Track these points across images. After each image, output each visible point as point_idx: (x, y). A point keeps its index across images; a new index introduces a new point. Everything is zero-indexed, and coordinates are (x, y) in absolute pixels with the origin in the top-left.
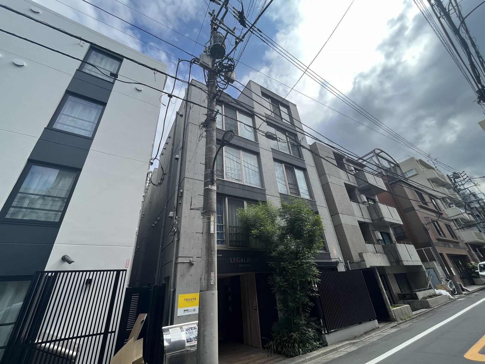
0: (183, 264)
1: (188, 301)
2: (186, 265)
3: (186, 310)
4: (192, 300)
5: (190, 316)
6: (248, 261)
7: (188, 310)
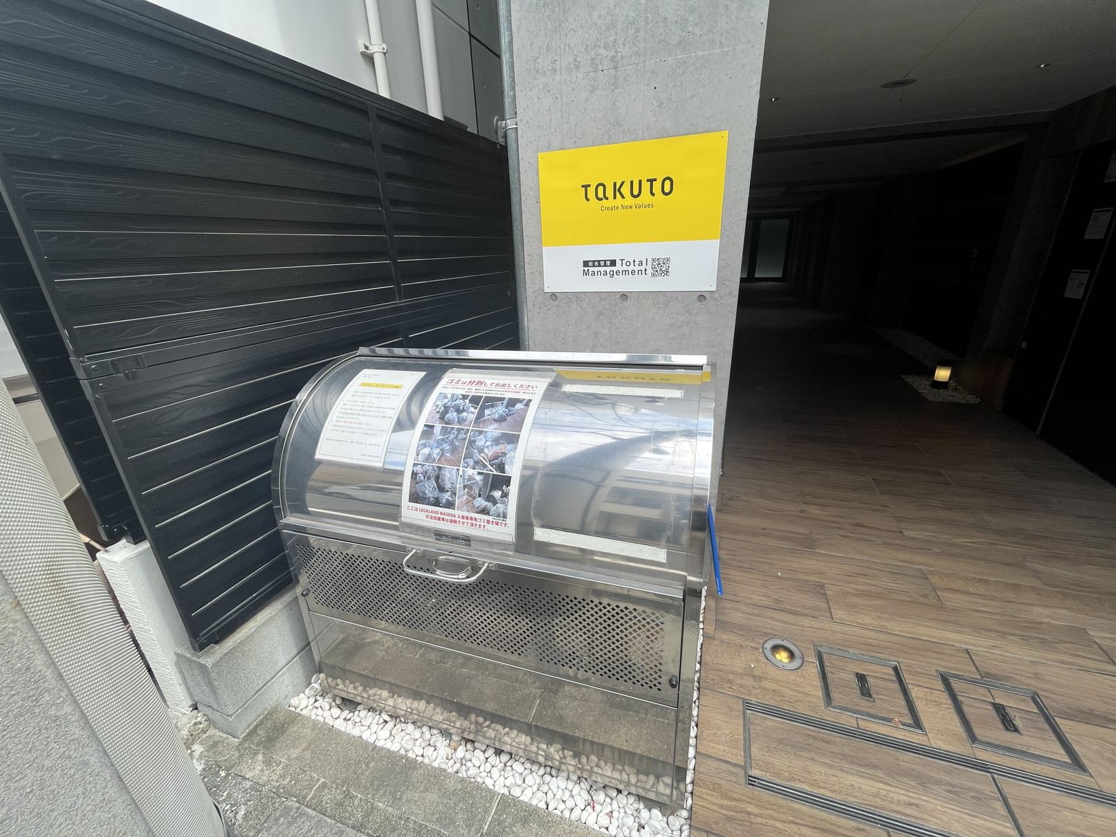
1: (610, 202)
4: (645, 199)
5: (626, 304)
7: (613, 263)
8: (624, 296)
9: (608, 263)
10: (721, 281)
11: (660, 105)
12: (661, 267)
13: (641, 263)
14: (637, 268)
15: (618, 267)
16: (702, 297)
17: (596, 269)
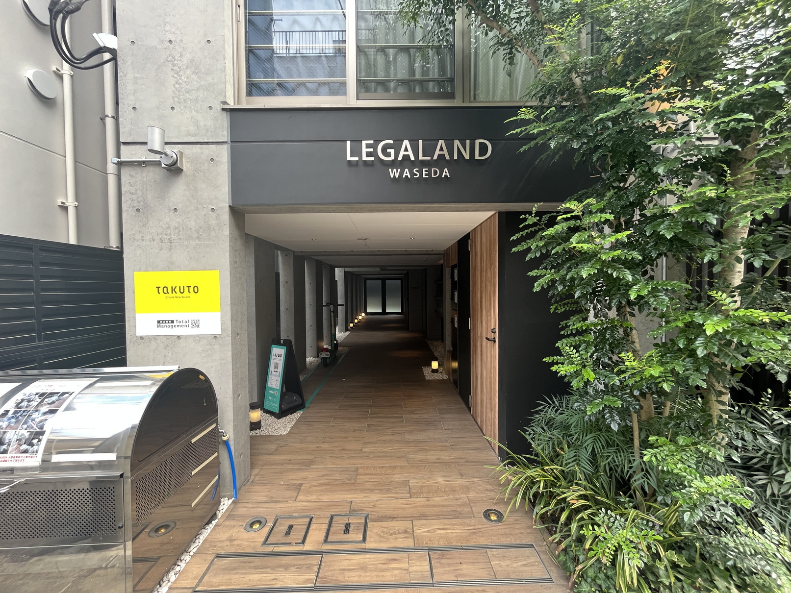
0: (139, 170)
1: (170, 295)
2: (151, 174)
3: (165, 322)
4: (186, 293)
5: (180, 341)
6: (437, 152)
7: (173, 322)
8: (179, 337)
9: (170, 322)
10: (223, 330)
11: (191, 258)
12: (196, 324)
13: (186, 322)
14: (184, 324)
15: (175, 323)
16: (215, 337)
17: (164, 325)
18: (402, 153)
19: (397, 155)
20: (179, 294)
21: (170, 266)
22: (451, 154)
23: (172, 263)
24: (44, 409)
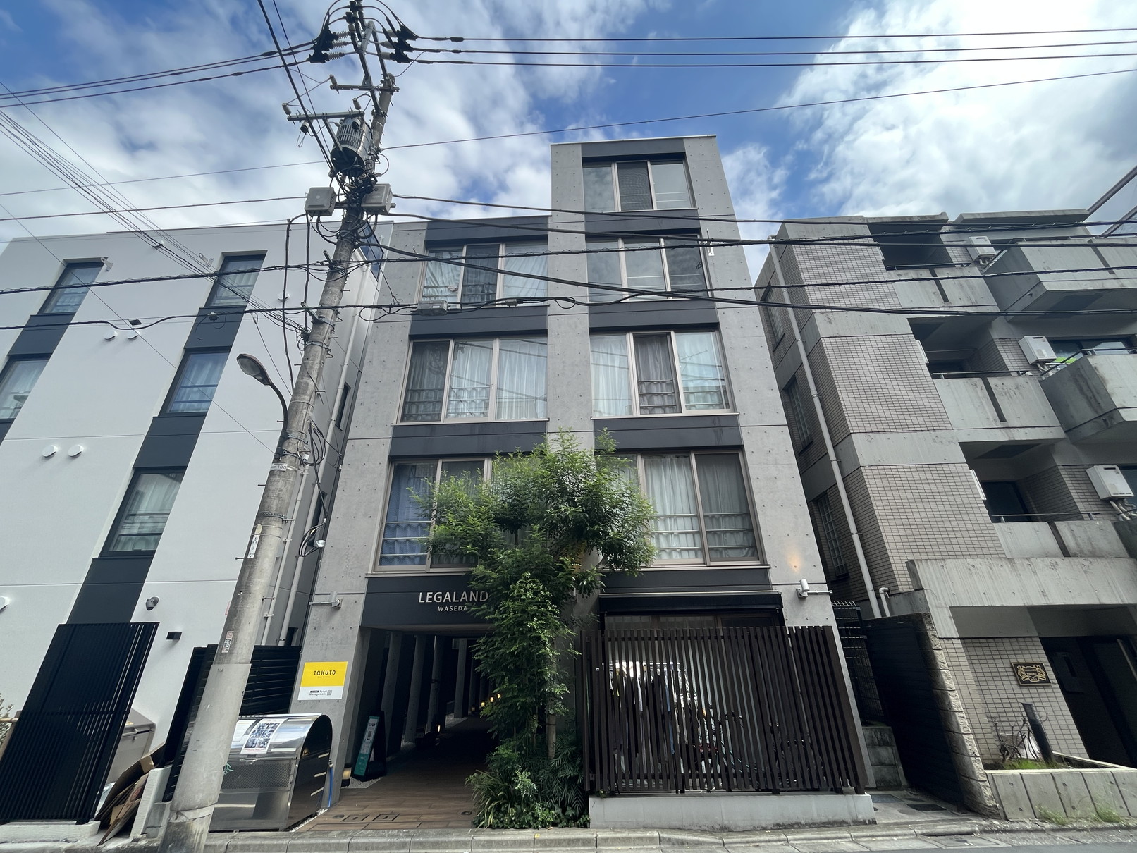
0: (320, 607)
1: (321, 675)
2: (326, 610)
3: (314, 692)
4: (329, 675)
5: (321, 702)
6: (462, 598)
8: (319, 701)
9: (317, 692)
10: (343, 697)
11: (335, 655)
12: (329, 693)
14: (324, 693)
15: (319, 693)
16: (338, 701)
18: (446, 598)
19: (443, 600)
20: (325, 675)
21: (324, 659)
22: (469, 599)
23: (325, 657)
24: (269, 730)
